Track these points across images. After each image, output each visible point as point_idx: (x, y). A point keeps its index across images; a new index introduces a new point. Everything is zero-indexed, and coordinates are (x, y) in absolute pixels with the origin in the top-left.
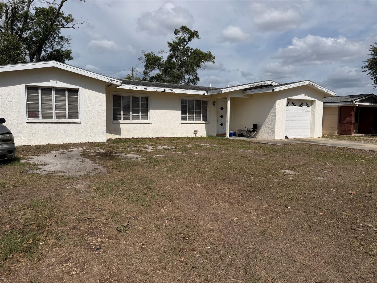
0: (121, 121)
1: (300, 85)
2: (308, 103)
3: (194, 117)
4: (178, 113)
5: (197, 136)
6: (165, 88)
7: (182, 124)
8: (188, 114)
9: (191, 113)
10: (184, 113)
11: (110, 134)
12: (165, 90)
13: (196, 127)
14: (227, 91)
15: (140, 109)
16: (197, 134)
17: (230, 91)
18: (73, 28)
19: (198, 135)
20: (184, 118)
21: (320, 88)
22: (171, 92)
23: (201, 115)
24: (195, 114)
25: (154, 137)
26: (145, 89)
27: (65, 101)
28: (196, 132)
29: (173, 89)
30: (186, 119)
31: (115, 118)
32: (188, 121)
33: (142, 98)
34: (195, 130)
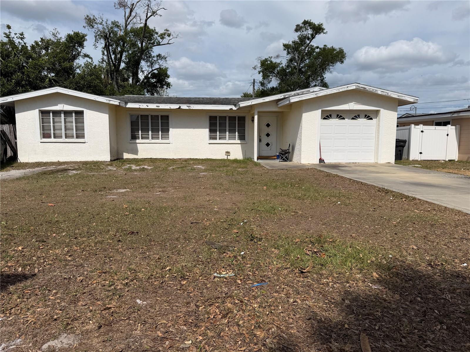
0: (138, 141)
1: (338, 91)
2: (368, 116)
3: (227, 136)
4: (206, 132)
5: (229, 158)
6: (180, 105)
7: (209, 144)
8: (218, 133)
9: (222, 131)
10: (212, 131)
11: (127, 154)
12: (180, 107)
13: (227, 148)
14: (248, 105)
15: (160, 128)
16: (229, 156)
17: (252, 104)
18: (169, 44)
19: (231, 157)
20: (211, 138)
21: (382, 92)
22: (188, 108)
23: (237, 133)
24: (227, 133)
25: (175, 158)
26: (157, 107)
27: (73, 122)
28: (228, 153)
29: (190, 105)
30: (216, 139)
31: (134, 137)
32: (218, 141)
33: (161, 116)
34: (227, 151)
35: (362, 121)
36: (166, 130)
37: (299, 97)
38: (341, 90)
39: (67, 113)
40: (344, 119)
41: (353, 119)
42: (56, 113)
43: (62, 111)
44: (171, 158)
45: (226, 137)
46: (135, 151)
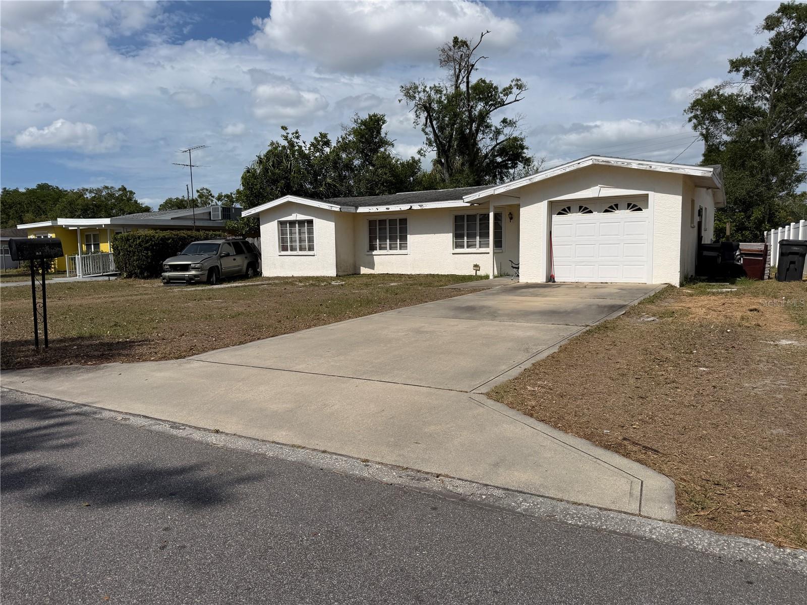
0: (375, 252)
1: (564, 171)
3: (478, 243)
4: (449, 238)
5: (479, 273)
6: (411, 205)
7: (453, 254)
8: (465, 238)
9: (471, 236)
10: (458, 236)
11: (364, 268)
12: (411, 207)
13: (476, 259)
15: (398, 234)
16: (479, 270)
19: (481, 273)
20: (458, 245)
21: (639, 164)
22: (420, 208)
24: (478, 238)
25: (413, 273)
26: (387, 209)
27: (305, 233)
28: (476, 267)
29: (423, 204)
30: (462, 247)
31: (372, 248)
32: (466, 250)
33: (400, 219)
34: (475, 264)
35: (623, 214)
36: (404, 238)
37: (506, 186)
38: (568, 170)
39: (301, 223)
40: (591, 212)
41: (606, 211)
42: (292, 223)
43: (297, 220)
44: (409, 273)
45: (476, 245)
46: (371, 265)
